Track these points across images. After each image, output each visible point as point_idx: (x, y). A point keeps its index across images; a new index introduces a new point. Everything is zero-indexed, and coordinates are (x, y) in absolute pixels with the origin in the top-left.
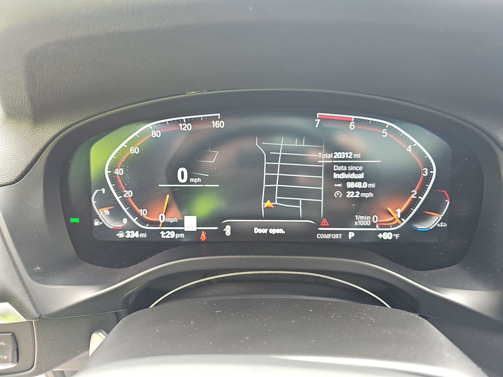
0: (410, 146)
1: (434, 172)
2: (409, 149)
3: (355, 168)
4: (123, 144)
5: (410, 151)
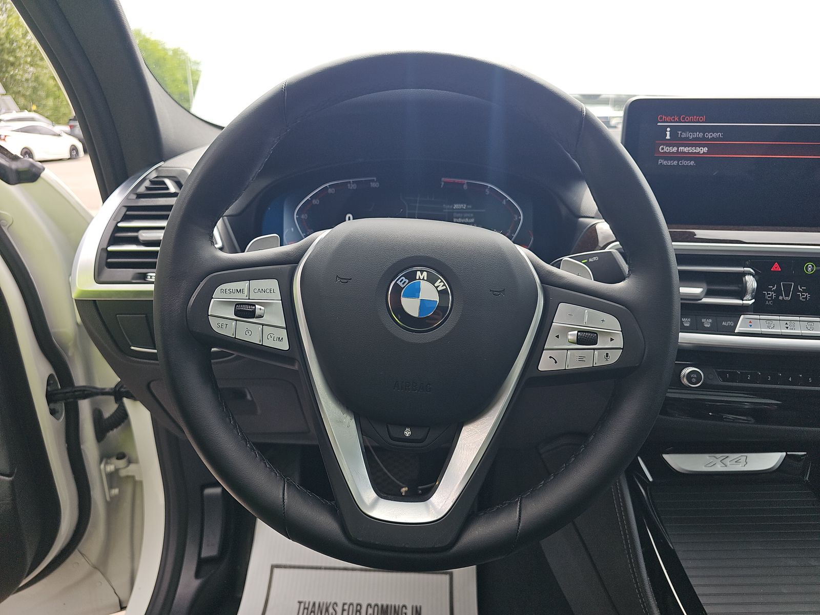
0: (504, 201)
1: (522, 218)
2: (504, 202)
3: (469, 215)
4: (308, 197)
5: (504, 203)
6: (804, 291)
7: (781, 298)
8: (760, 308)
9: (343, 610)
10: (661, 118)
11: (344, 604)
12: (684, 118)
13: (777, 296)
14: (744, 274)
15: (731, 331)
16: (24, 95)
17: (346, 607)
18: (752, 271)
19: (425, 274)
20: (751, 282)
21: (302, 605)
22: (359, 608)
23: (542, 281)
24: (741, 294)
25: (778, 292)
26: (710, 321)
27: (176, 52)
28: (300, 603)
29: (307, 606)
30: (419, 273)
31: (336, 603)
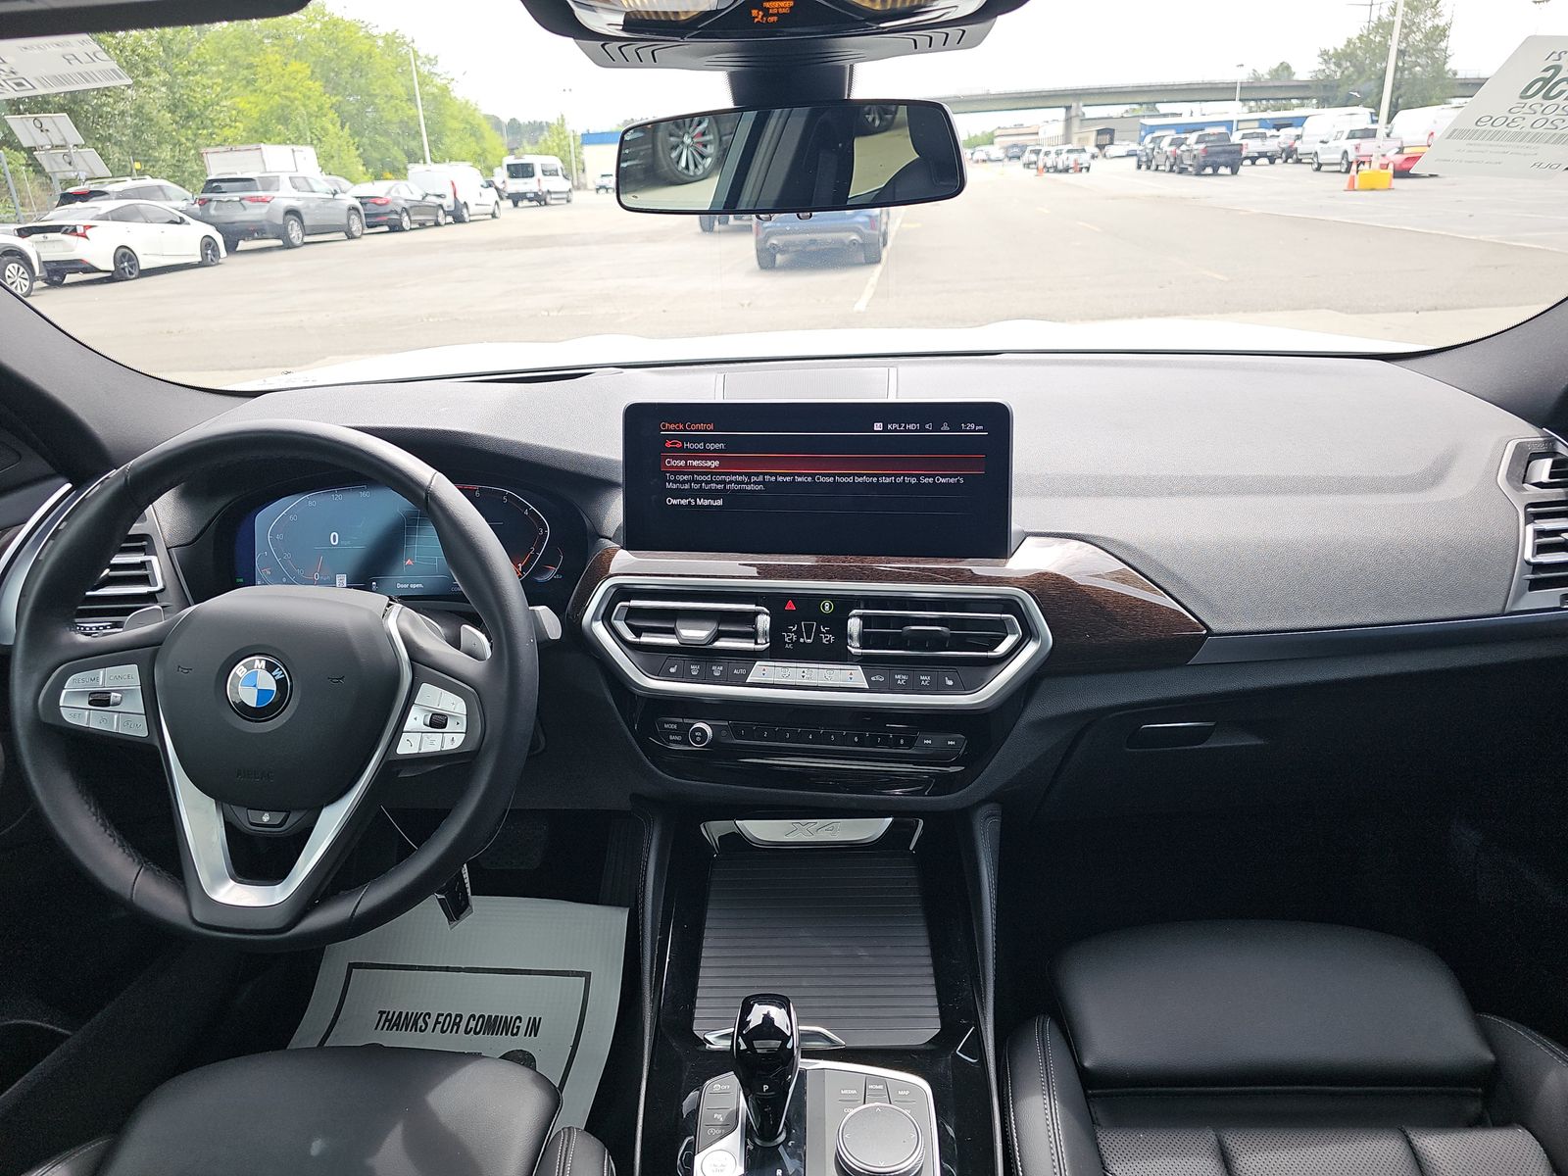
1: (548, 531)
2: (526, 512)
5: (526, 514)
6: (828, 632)
7: (802, 640)
8: (777, 651)
9: (437, 1022)
10: (664, 426)
11: (439, 1015)
12: (689, 426)
13: (798, 639)
14: (757, 613)
15: (742, 682)
16: (117, 143)
17: (441, 1019)
18: (766, 610)
19: (263, 663)
20: (764, 622)
21: (385, 1015)
22: (458, 1019)
23: (411, 658)
24: (753, 636)
25: (799, 633)
26: (721, 668)
27: (392, 41)
28: (382, 1013)
29: (390, 1017)
30: (257, 662)
31: (429, 1014)
